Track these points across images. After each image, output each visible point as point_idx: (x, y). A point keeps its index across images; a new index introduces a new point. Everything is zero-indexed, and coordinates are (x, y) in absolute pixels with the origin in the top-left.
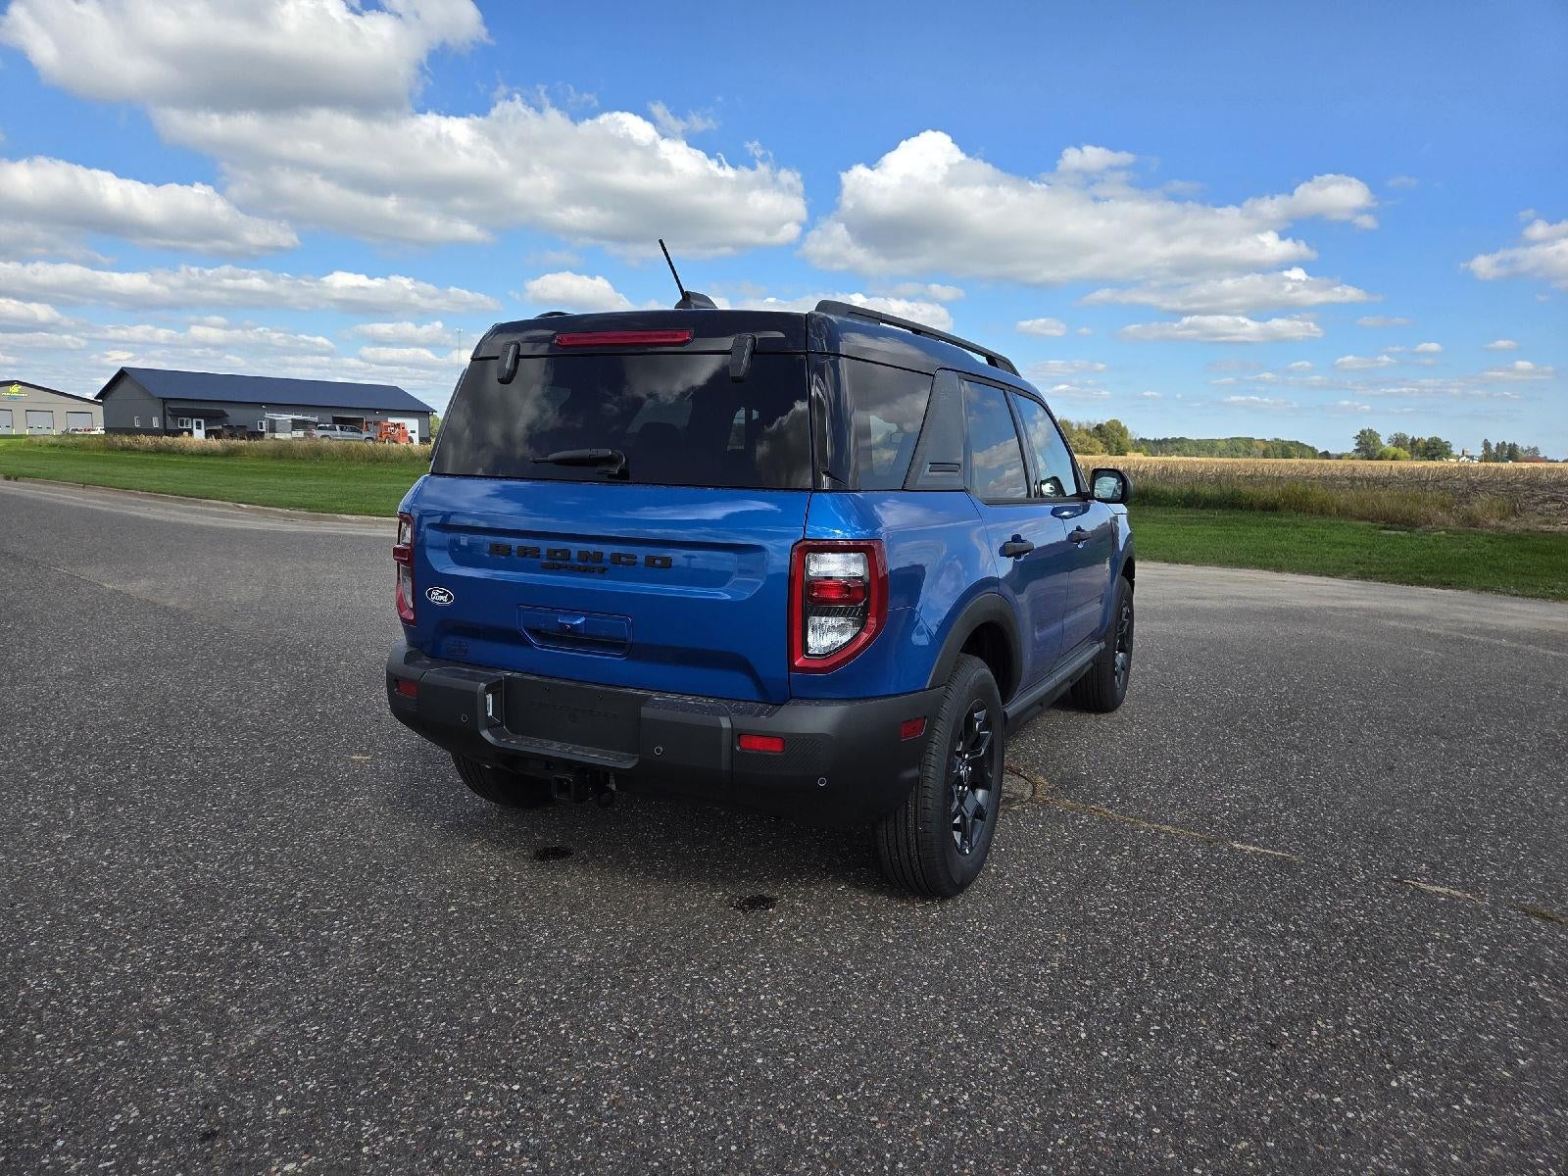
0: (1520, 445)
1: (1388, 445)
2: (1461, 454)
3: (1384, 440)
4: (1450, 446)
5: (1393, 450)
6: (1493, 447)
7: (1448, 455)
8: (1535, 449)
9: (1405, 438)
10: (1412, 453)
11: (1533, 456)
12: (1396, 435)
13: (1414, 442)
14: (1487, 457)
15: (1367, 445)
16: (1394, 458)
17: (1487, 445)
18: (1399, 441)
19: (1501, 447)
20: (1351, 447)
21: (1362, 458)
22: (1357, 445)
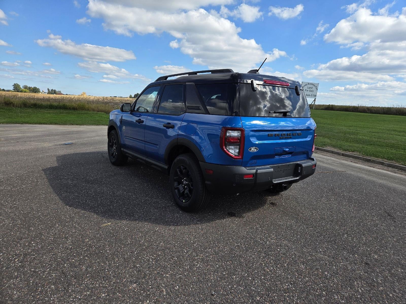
0: (56, 90)
1: (23, 88)
2: (42, 92)
3: (21, 87)
4: (39, 89)
5: (24, 90)
6: (50, 90)
7: (39, 92)
8: (60, 91)
9: (27, 87)
10: (30, 91)
11: (60, 93)
12: (24, 85)
13: (30, 88)
14: (49, 93)
15: (16, 88)
16: (25, 92)
17: (48, 90)
18: (26, 87)
19: (52, 90)
20: (12, 88)
21: (15, 92)
22: (14, 88)
